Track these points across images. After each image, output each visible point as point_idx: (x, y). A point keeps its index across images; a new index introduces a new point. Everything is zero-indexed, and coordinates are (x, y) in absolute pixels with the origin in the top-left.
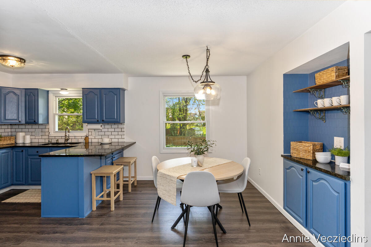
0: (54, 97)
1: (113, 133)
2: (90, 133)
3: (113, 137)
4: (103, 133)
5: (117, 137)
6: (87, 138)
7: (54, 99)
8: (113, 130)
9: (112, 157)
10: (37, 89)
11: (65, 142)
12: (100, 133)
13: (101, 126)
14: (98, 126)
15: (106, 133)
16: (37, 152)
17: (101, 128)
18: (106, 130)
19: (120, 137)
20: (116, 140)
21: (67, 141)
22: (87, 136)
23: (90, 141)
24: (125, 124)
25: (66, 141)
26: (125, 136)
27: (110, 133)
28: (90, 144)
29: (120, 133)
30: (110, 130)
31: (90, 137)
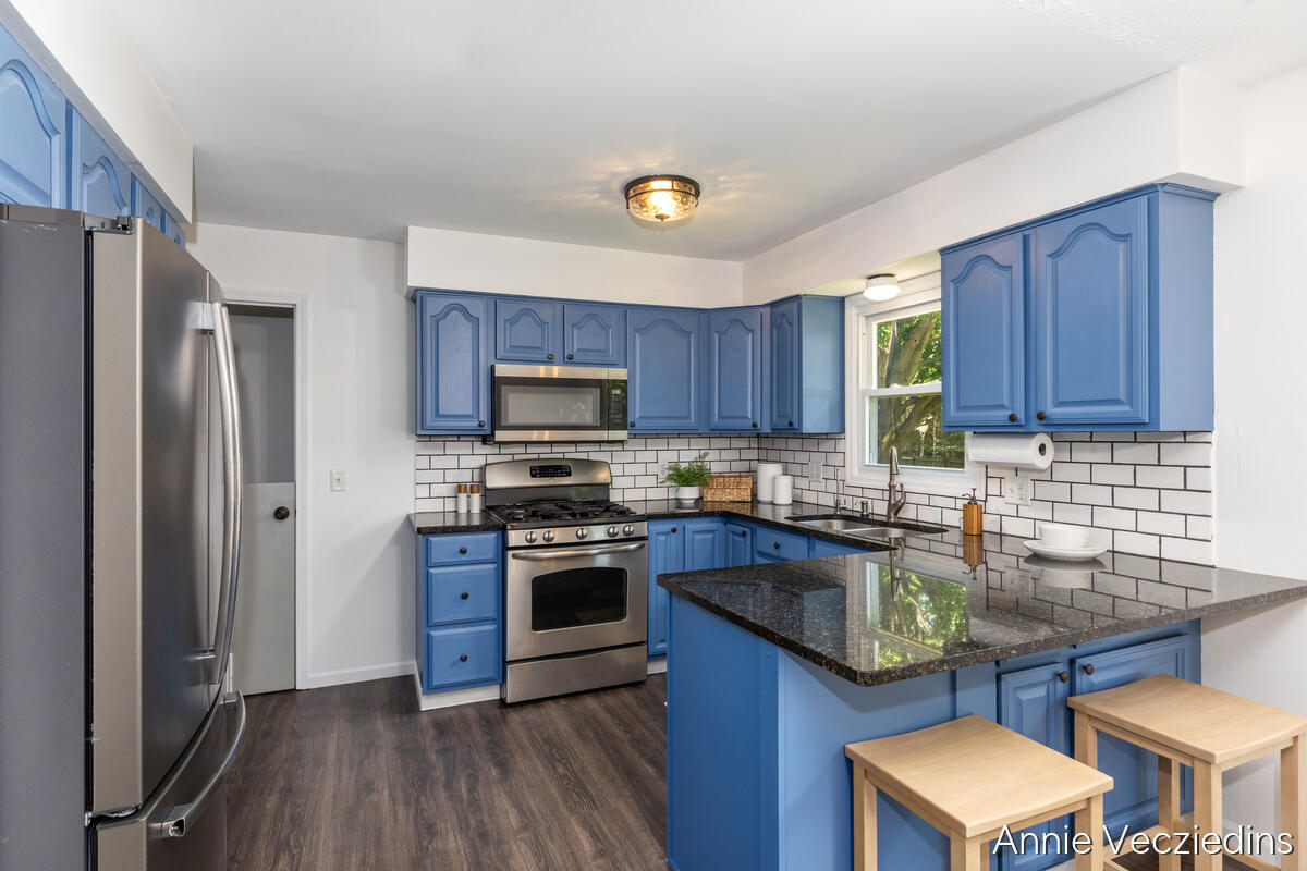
0: (862, 319)
1: (1123, 497)
2: (994, 488)
3: (1125, 519)
4: (1061, 492)
5: (1149, 522)
6: (972, 507)
7: (863, 329)
8: (1123, 475)
9: (1072, 662)
10: (798, 297)
11: (888, 516)
12: (1045, 490)
13: (1042, 449)
14: (1023, 451)
15: (1081, 494)
16: (777, 546)
17: (1043, 462)
18: (1080, 473)
19: (1174, 525)
20: (1148, 547)
21: (896, 513)
22: (973, 499)
23: (989, 524)
24: (1213, 437)
25: (892, 516)
26: (1211, 528)
27: (1102, 496)
28: (990, 543)
29: (1171, 501)
30: (1104, 474)
31: (993, 505)
